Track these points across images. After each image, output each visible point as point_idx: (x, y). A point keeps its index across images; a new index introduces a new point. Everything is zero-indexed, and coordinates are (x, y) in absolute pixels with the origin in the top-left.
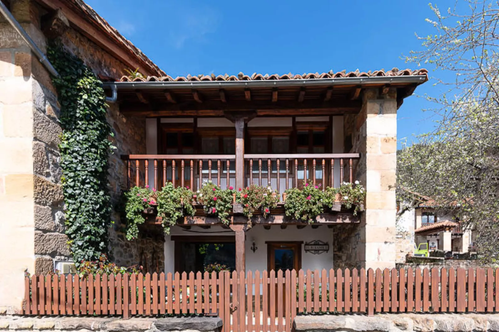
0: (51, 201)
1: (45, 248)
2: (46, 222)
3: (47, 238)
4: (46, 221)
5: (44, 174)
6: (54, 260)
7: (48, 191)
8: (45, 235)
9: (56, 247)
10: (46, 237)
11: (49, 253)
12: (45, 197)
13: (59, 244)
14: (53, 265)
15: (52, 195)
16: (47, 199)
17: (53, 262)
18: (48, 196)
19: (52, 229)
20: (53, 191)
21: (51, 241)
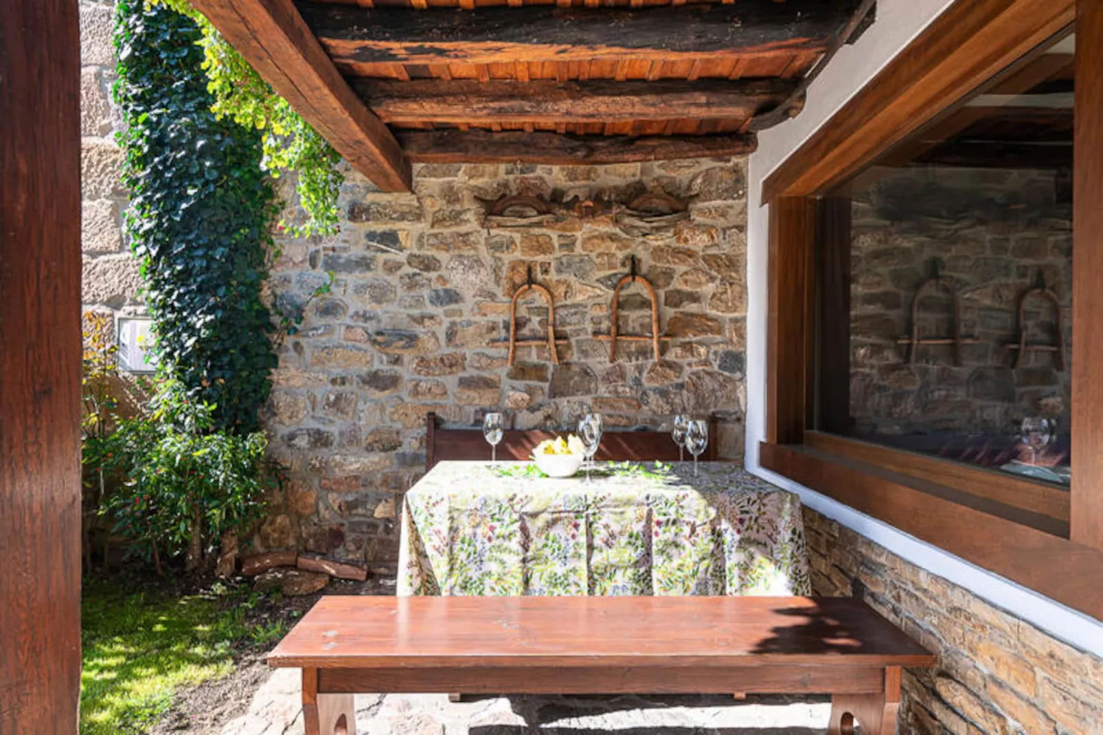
0: (112, 186)
1: (93, 289)
2: (96, 234)
3: (98, 269)
4: (97, 230)
5: (94, 133)
6: (119, 314)
7: (101, 166)
8: (95, 261)
9: (122, 286)
10: (96, 265)
11: (101, 301)
12: (94, 181)
13: (129, 280)
14: (113, 325)
15: (112, 172)
16: (101, 183)
17: (113, 321)
18: (102, 176)
19: (113, 248)
20: (114, 162)
21: (109, 275)
